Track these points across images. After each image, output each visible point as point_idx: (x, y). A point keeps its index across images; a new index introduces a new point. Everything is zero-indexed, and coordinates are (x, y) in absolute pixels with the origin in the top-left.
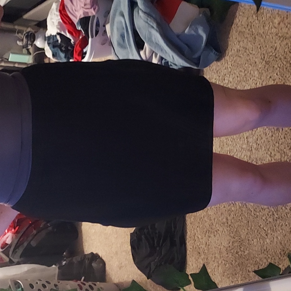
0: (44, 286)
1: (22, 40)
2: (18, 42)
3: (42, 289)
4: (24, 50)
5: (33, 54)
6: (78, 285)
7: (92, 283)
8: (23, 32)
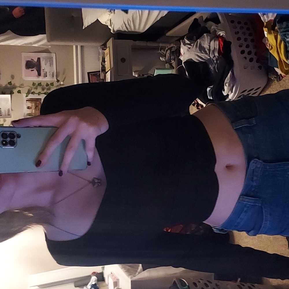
0: (206, 285)
1: (165, 56)
2: (161, 58)
3: (205, 287)
4: (167, 66)
5: (176, 68)
6: (238, 285)
7: (251, 285)
8: (165, 48)
